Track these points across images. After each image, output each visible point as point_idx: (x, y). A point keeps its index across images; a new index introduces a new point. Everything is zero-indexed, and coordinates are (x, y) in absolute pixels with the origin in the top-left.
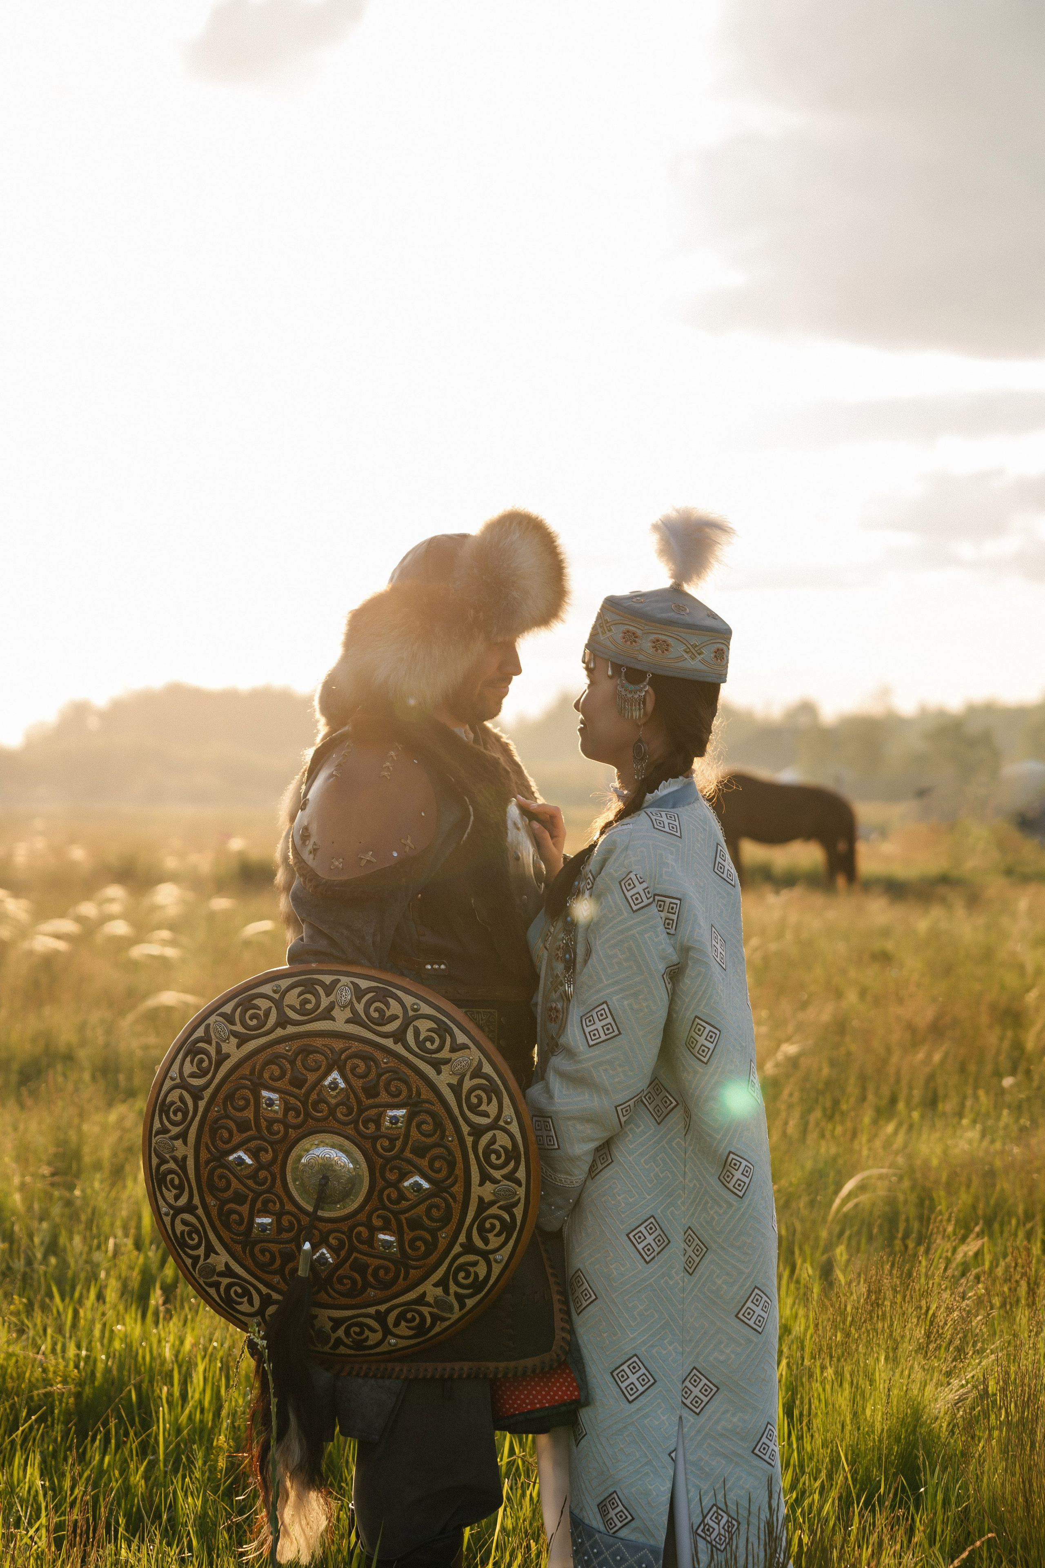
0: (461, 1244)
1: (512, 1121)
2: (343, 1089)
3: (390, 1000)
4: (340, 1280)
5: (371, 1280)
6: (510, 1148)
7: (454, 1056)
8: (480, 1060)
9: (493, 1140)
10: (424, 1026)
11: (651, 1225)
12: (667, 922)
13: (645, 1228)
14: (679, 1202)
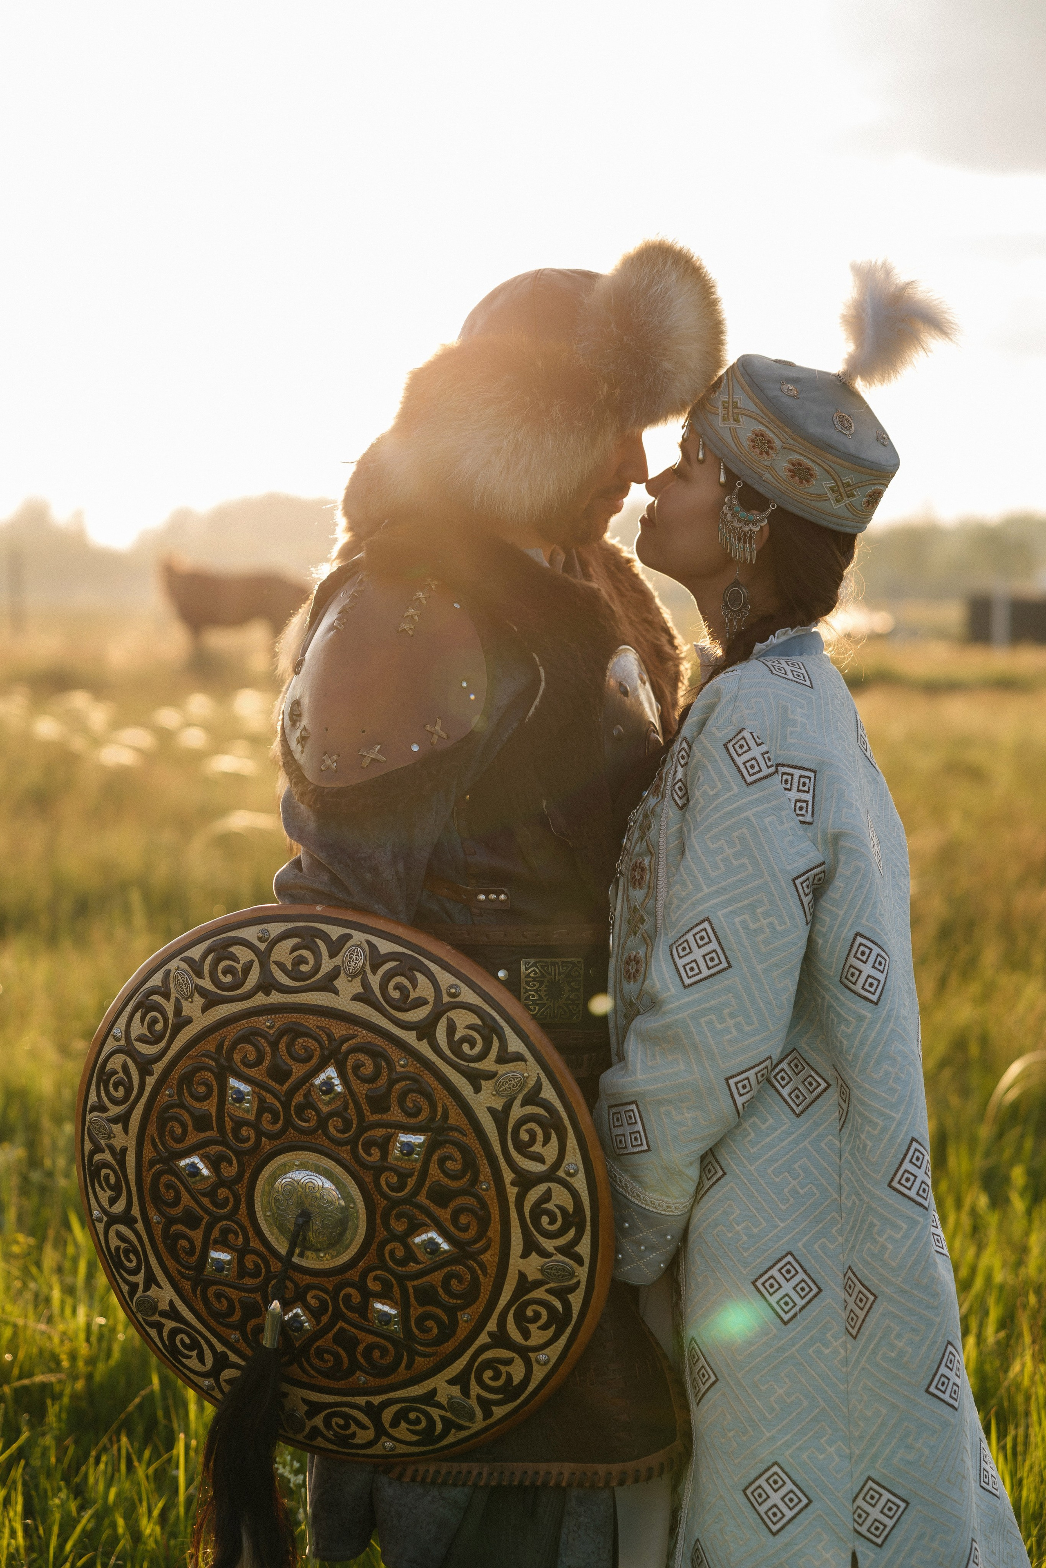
0: (490, 1334)
1: (576, 1172)
2: (339, 1093)
3: (419, 975)
4: (320, 1353)
5: (362, 1361)
6: (571, 1210)
7: (502, 1069)
8: (539, 1079)
9: (547, 1196)
10: (463, 1019)
11: (788, 1267)
12: (799, 806)
13: (780, 1271)
14: (834, 1231)
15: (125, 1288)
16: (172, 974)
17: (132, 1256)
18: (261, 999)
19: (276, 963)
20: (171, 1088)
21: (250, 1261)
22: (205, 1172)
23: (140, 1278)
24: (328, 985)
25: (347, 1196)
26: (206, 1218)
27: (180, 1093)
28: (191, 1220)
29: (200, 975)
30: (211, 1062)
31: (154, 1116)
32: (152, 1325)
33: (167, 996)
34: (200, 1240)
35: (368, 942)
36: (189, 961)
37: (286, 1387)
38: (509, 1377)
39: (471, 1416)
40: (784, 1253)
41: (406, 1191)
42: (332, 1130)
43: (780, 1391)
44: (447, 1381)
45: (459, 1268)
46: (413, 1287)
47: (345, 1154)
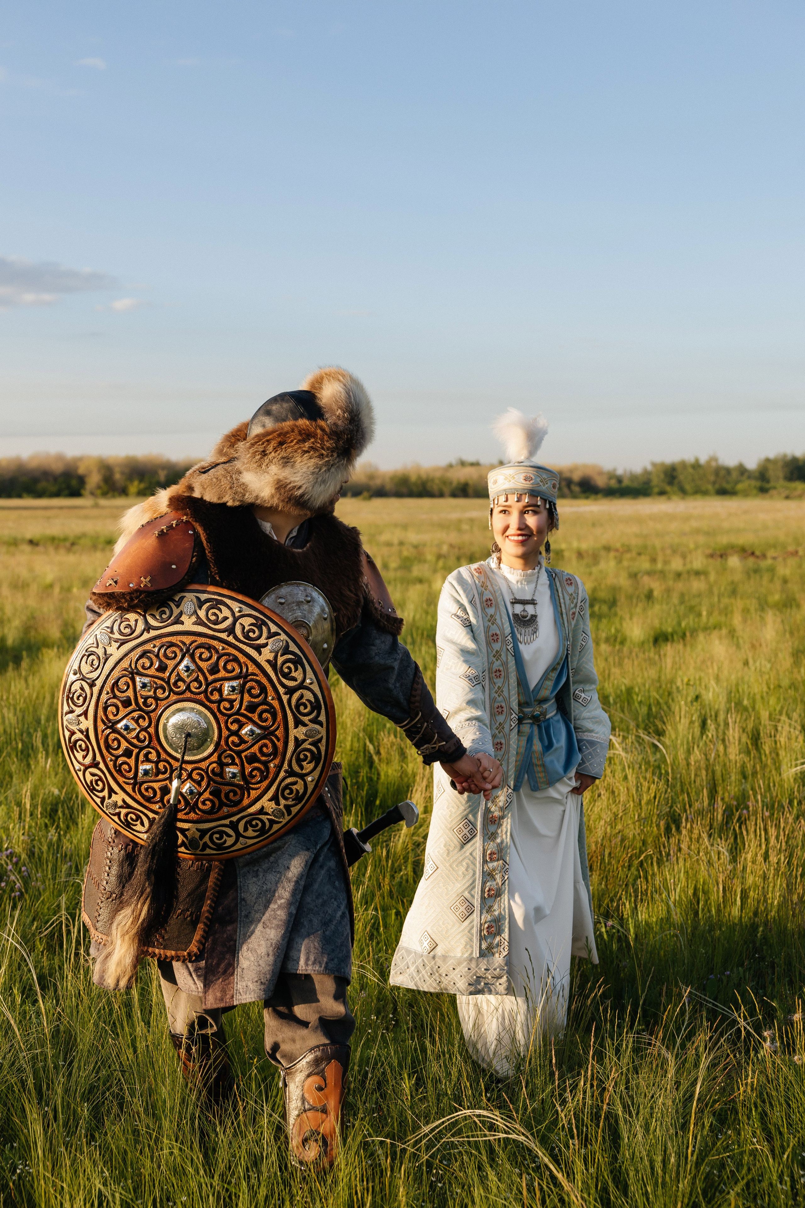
21: (195, 776)
38: (309, 701)
39: (317, 731)
41: (203, 683)
42: (161, 696)
44: (295, 729)
45: (249, 684)
46: (245, 710)
47: (173, 698)
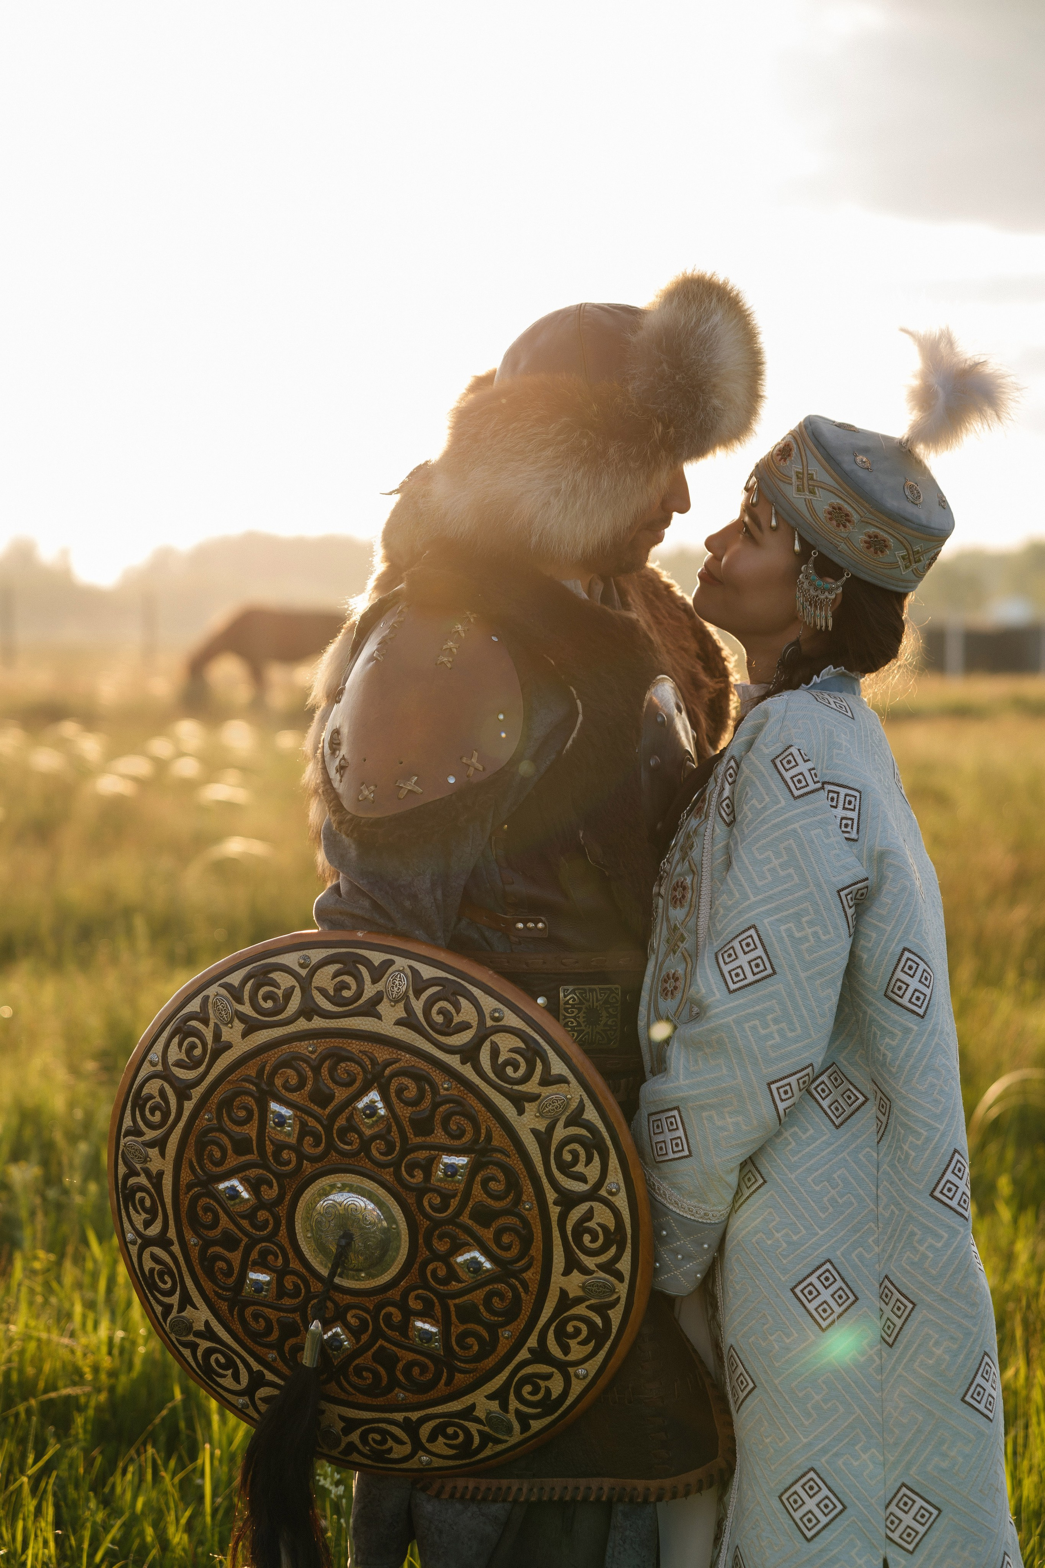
0: (530, 1350)
1: (618, 1190)
2: (383, 1117)
3: (462, 1000)
4: (358, 1371)
5: (401, 1378)
6: (612, 1228)
7: (545, 1091)
8: (582, 1101)
9: (589, 1215)
10: (506, 1043)
11: (827, 1274)
12: (845, 824)
13: (818, 1278)
14: (870, 1241)
15: (159, 1309)
16: (210, 1000)
17: (166, 1278)
18: (302, 1024)
19: (317, 988)
20: (210, 1112)
21: (289, 1282)
22: (245, 1195)
23: (175, 1300)
24: (371, 1010)
25: (390, 1218)
26: (245, 1240)
27: (219, 1117)
28: (230, 1242)
29: (240, 1001)
30: (251, 1087)
31: (192, 1140)
32: (186, 1345)
33: (206, 1022)
34: (238, 1262)
35: (410, 967)
36: (228, 987)
37: (324, 1405)
38: (548, 1391)
39: (509, 1430)
40: (823, 1260)
41: (449, 1211)
42: (374, 1152)
43: (817, 1398)
44: (486, 1397)
45: (501, 1286)
46: (455, 1305)
47: (387, 1175)
